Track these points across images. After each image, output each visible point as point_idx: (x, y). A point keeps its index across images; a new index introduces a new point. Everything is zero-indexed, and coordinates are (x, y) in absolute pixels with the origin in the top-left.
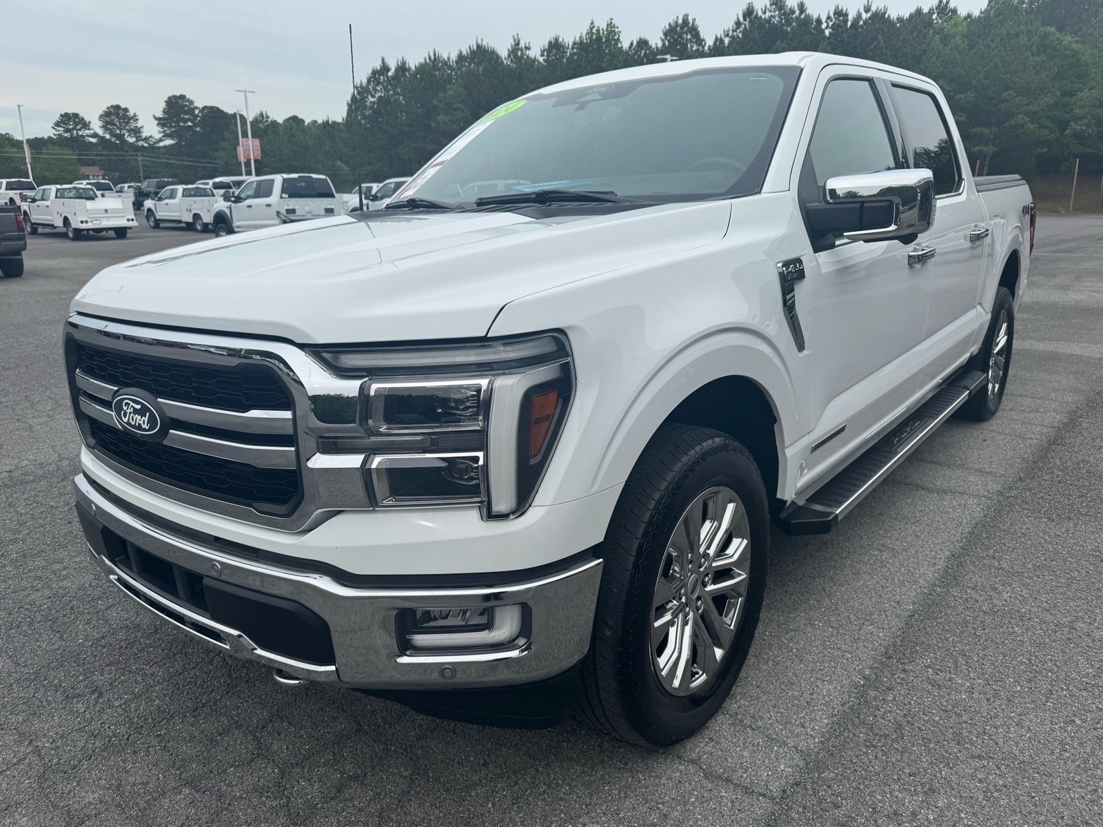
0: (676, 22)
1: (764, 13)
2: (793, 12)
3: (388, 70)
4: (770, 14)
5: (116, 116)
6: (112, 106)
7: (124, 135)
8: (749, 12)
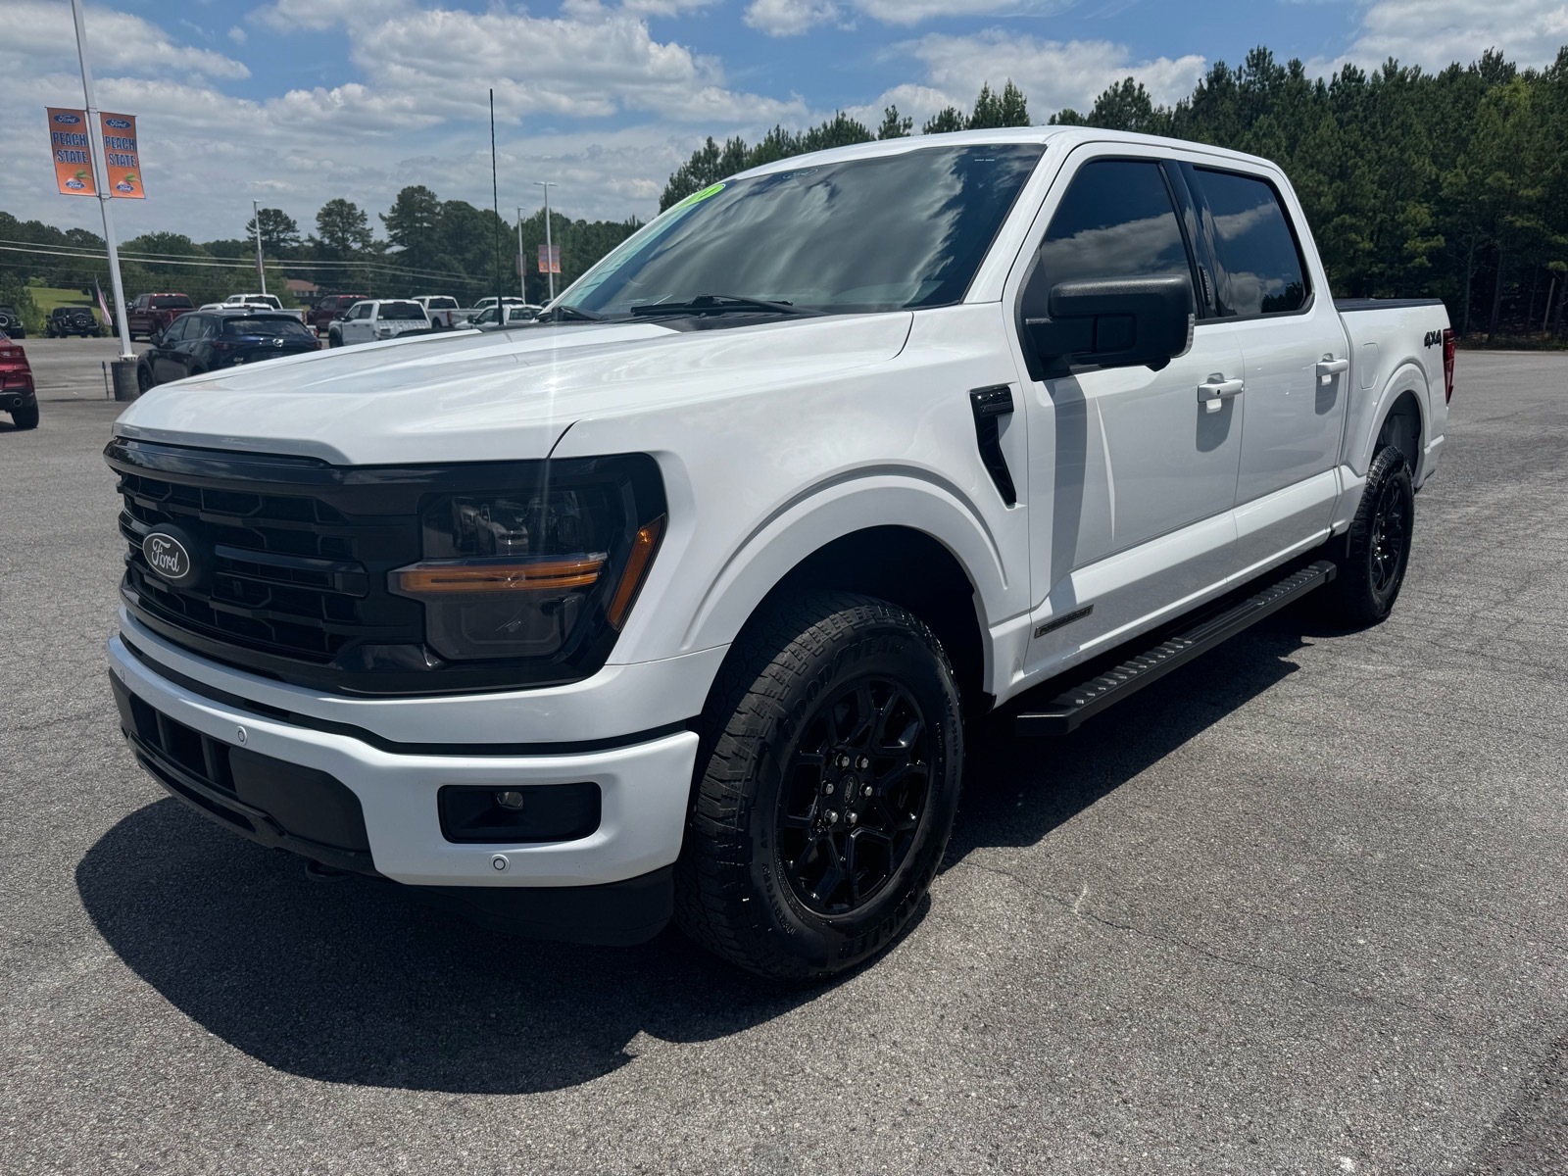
0: (1115, 91)
1: (1239, 78)
2: (1282, 75)
3: (715, 154)
4: (1249, 78)
5: (339, 216)
6: (334, 202)
7: (348, 239)
8: (1218, 76)
